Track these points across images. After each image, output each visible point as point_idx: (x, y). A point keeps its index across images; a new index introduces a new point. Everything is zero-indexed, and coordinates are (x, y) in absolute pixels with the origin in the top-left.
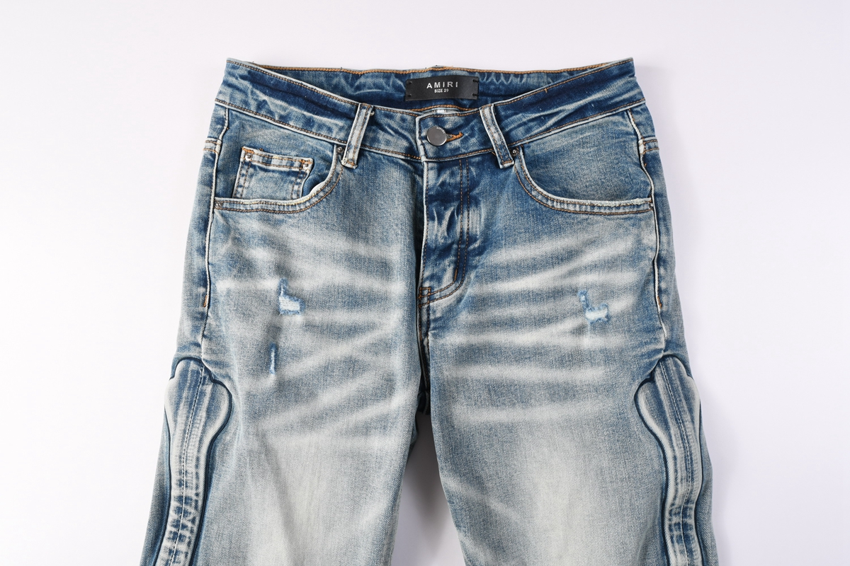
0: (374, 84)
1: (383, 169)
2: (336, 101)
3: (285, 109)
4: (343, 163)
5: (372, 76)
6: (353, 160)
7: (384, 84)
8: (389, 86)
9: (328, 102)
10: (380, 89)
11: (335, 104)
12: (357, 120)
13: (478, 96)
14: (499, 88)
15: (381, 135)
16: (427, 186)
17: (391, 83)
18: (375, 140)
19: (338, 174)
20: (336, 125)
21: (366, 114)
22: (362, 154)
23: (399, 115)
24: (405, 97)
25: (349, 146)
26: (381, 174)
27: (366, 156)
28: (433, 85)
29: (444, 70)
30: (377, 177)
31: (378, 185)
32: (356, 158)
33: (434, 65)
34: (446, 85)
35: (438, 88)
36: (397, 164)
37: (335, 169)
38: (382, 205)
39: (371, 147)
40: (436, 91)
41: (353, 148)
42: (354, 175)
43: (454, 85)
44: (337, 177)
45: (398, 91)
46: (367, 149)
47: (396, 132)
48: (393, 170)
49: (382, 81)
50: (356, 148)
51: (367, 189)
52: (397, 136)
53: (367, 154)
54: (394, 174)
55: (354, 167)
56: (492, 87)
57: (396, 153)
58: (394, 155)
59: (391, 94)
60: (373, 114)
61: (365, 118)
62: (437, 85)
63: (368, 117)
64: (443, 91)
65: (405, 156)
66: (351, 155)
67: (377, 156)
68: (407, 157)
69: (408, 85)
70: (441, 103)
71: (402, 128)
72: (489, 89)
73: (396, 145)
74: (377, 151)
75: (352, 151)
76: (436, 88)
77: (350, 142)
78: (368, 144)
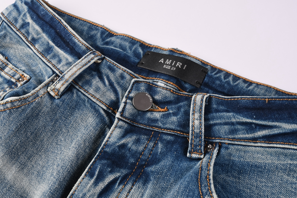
0: (120, 45)
1: (82, 110)
2: (77, 41)
3: (38, 34)
4: (49, 90)
5: (122, 39)
6: (58, 90)
7: (128, 47)
8: (131, 50)
9: (71, 40)
10: (123, 50)
11: (75, 43)
12: (82, 60)
13: (201, 85)
14: (223, 85)
15: (96, 82)
16: (107, 141)
17: (133, 49)
18: (88, 83)
19: (38, 96)
20: (67, 59)
21: (92, 59)
22: (70, 89)
23: (120, 71)
24: (139, 63)
25: (62, 77)
26: (77, 114)
27: (73, 93)
28: (164, 61)
29: (181, 53)
30: (72, 114)
31: (69, 122)
32: (62, 89)
33: (175, 47)
34: (176, 64)
35: (168, 65)
36: (97, 111)
37: (38, 91)
38: (61, 141)
39: (81, 87)
40: (165, 66)
41: (64, 80)
42: (52, 104)
43: (182, 66)
44: (35, 98)
45: (136, 57)
46: (77, 87)
47: (111, 84)
48: (90, 114)
49: (127, 44)
50: (66, 81)
51: (57, 120)
52: (109, 87)
53: (75, 91)
54: (90, 119)
55: (56, 97)
56: (218, 82)
57: (100, 101)
58: (98, 102)
59: (128, 56)
60: (99, 61)
61: (89, 62)
62: (168, 62)
63: (92, 62)
64: (171, 68)
65: (108, 108)
66: (58, 86)
67: (82, 96)
68: (110, 109)
69: (145, 55)
70: (165, 78)
71: (118, 83)
72: (214, 83)
73: (103, 95)
74: (85, 93)
75: (61, 82)
76: (166, 64)
77: (65, 75)
78: (80, 84)
